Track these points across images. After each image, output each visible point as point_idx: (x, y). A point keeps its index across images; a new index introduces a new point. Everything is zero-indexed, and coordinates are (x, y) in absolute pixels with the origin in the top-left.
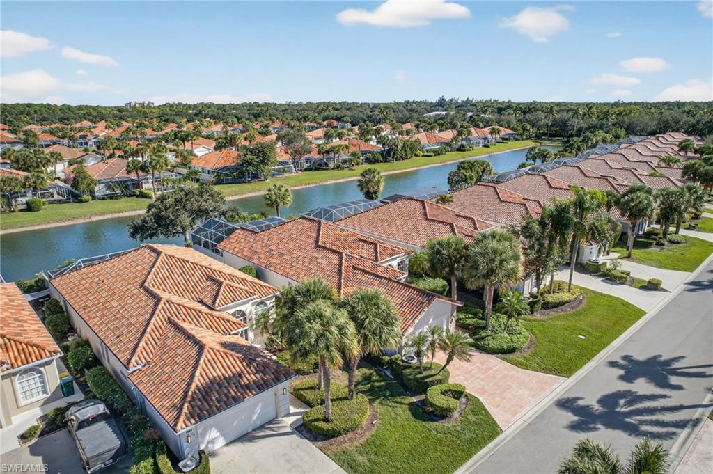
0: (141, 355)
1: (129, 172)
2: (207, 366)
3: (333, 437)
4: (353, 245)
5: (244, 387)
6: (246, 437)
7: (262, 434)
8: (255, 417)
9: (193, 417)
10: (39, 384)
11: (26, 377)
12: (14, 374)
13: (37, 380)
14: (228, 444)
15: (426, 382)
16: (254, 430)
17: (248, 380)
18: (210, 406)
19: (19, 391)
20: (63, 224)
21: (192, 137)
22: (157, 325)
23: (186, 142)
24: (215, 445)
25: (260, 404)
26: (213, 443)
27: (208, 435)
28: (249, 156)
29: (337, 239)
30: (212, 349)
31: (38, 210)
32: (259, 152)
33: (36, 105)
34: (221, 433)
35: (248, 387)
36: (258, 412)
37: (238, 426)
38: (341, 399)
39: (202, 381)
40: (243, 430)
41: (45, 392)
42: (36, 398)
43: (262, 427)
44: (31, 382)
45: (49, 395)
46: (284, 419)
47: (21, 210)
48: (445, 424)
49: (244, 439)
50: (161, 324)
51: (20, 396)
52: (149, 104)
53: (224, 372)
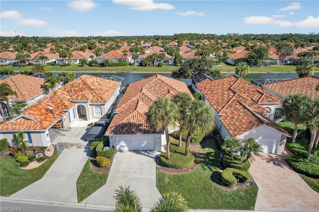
0: (121, 109)
1: (195, 55)
2: (131, 117)
3: (165, 166)
4: (251, 93)
5: (139, 130)
6: (137, 151)
7: (144, 153)
8: (143, 145)
9: (113, 132)
10: (100, 112)
11: (97, 107)
12: (93, 105)
13: (100, 110)
14: (130, 151)
15: (231, 165)
16: (142, 151)
17: (142, 128)
18: (122, 131)
19: (94, 112)
20: (166, 72)
21: (236, 45)
22: (133, 100)
23: (234, 48)
24: (124, 148)
25: (146, 141)
26: (123, 147)
27: (121, 143)
28: (253, 53)
29: (243, 88)
30: (138, 112)
31: (161, 67)
32: (259, 52)
33: (192, 34)
34: (126, 144)
35: (140, 130)
36: (145, 144)
37: (134, 145)
38: (181, 153)
39: (126, 121)
40: (136, 148)
41: (102, 115)
42: (99, 116)
43: (146, 151)
44: (98, 110)
45: (102, 116)
46: (156, 152)
47: (156, 66)
48: (224, 188)
49: (136, 152)
50: (135, 100)
51: (95, 113)
52: (237, 34)
53: (136, 121)
